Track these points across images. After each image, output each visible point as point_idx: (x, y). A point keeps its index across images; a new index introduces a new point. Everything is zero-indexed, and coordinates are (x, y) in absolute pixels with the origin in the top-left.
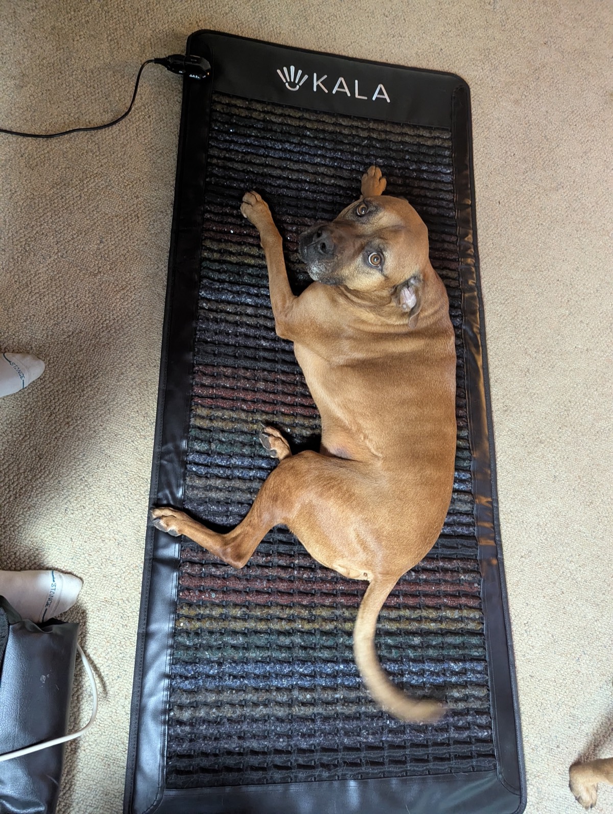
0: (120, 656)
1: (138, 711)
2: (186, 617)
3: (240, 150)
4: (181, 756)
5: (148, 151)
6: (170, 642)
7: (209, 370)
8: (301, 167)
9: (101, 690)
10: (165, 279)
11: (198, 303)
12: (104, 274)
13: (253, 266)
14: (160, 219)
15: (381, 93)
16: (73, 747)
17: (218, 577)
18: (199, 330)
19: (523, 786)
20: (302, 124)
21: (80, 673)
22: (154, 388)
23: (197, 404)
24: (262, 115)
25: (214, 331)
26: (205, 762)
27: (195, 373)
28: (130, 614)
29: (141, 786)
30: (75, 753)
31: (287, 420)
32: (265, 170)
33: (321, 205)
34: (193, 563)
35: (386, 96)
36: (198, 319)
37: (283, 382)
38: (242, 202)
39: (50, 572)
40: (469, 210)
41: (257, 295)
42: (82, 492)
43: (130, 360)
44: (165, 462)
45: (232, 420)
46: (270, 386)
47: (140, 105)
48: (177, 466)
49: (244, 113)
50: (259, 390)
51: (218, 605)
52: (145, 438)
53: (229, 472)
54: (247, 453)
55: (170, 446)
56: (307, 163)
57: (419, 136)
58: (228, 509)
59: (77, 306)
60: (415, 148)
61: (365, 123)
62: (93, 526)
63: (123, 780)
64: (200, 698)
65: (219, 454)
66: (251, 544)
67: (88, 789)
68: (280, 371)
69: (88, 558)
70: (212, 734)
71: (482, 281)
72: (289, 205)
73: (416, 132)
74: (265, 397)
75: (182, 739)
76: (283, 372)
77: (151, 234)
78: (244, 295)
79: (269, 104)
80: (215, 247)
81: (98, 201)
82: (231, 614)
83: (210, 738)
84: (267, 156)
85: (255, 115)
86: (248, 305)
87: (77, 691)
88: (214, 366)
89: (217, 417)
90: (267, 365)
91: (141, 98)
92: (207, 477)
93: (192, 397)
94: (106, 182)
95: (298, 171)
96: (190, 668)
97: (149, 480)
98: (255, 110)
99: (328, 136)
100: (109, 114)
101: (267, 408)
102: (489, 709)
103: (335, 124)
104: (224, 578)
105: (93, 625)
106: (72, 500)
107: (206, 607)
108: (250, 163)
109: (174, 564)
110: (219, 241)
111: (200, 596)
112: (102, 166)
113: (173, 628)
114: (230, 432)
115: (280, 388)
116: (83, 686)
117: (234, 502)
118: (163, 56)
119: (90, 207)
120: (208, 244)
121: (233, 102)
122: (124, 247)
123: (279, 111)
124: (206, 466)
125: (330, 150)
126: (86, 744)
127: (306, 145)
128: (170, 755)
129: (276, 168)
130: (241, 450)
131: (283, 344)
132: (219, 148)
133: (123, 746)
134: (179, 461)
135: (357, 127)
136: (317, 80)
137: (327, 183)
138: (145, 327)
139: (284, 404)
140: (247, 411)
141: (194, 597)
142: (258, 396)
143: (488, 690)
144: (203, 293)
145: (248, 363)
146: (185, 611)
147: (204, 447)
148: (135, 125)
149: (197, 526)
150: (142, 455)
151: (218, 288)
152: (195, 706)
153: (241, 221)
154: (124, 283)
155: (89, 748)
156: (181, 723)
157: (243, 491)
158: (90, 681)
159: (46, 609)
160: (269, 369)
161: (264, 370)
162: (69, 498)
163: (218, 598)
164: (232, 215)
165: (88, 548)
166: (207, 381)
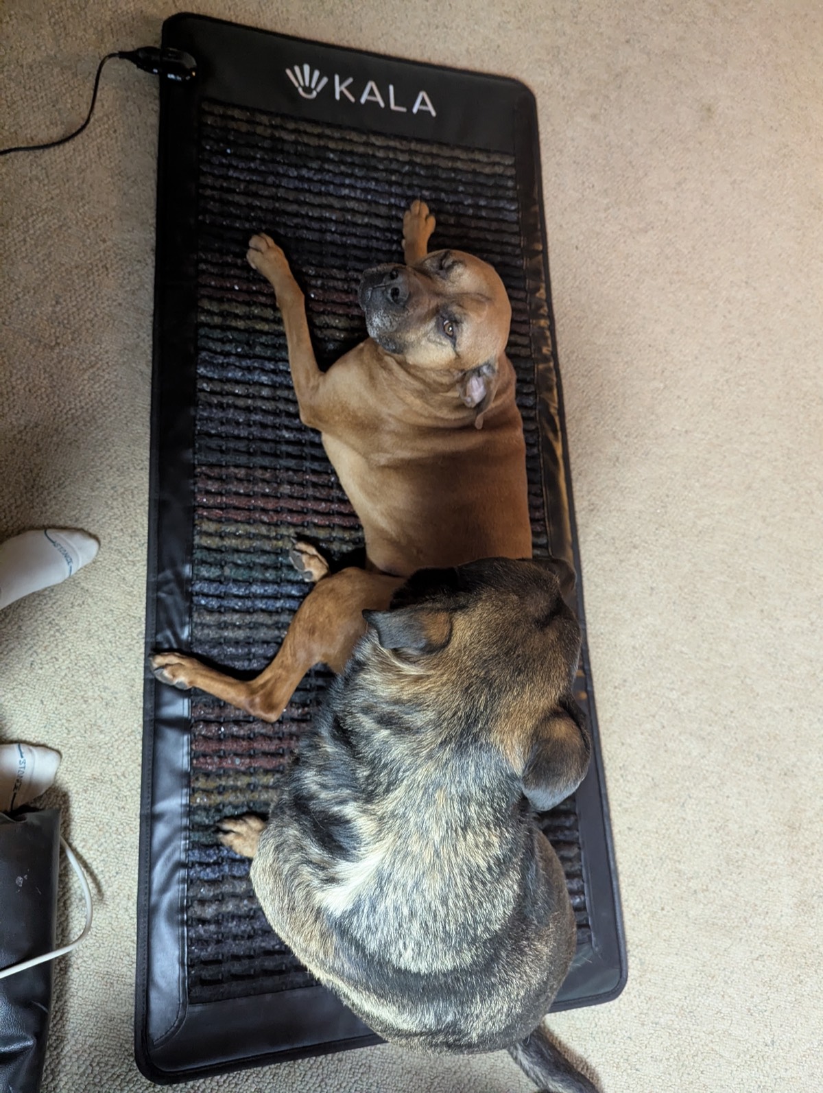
0: (118, 846)
1: (147, 913)
2: (204, 791)
3: (242, 177)
4: (206, 963)
5: (116, 178)
6: (185, 822)
7: (215, 472)
8: (324, 201)
9: (94, 891)
10: (149, 351)
11: (196, 384)
12: (64, 346)
13: (267, 333)
14: (137, 271)
15: (423, 103)
16: (63, 965)
17: (243, 738)
18: (200, 420)
19: (623, 958)
20: (322, 143)
21: (66, 872)
22: (144, 498)
23: (202, 517)
24: (269, 131)
25: (218, 419)
26: (237, 968)
27: (196, 476)
28: (128, 793)
29: (157, 1004)
30: (66, 974)
31: (322, 534)
32: (277, 205)
33: (354, 252)
34: (207, 722)
35: (430, 108)
36: (197, 405)
37: (315, 485)
38: (248, 247)
39: (15, 746)
40: (540, 257)
41: (274, 372)
42: (52, 639)
43: (108, 462)
44: (163, 595)
45: (249, 536)
46: (297, 490)
47: (101, 115)
48: (179, 598)
49: (244, 128)
50: (282, 496)
51: (244, 773)
52: (134, 565)
53: (249, 603)
54: (271, 578)
55: (168, 573)
56: (331, 195)
57: (473, 161)
58: (250, 650)
59: (30, 391)
60: (470, 177)
61: (404, 142)
62: (70, 683)
63: (132, 1001)
64: (226, 888)
65: (235, 581)
66: (285, 692)
67: (87, 1016)
68: (309, 471)
69: (66, 725)
70: (245, 931)
71: (559, 348)
72: (310, 252)
73: (471, 156)
74: (291, 504)
75: (206, 941)
76: (314, 472)
77: (126, 292)
78: (257, 372)
79: (277, 115)
80: (215, 308)
81: (50, 247)
82: (261, 783)
83: (242, 937)
84: (278, 186)
85: (260, 130)
86: (262, 384)
87: (64, 894)
88: (221, 466)
89: (229, 533)
90: (292, 463)
91: (103, 106)
92: (220, 612)
93: (194, 509)
94: (59, 221)
95: (321, 206)
96: (211, 852)
97: (143, 619)
98: (260, 124)
99: (357, 160)
100: (59, 127)
101: (296, 519)
102: (581, 870)
103: (366, 144)
104: (249, 738)
105: (78, 810)
106: (39, 651)
107: (229, 776)
108: (256, 195)
109: (182, 725)
110: (221, 301)
111: (220, 763)
112: (52, 198)
113: (186, 805)
114: (247, 552)
115: (310, 492)
116: (70, 889)
117: (257, 642)
118: (129, 49)
119: (39, 255)
120: (206, 304)
121: (229, 113)
122: (89, 310)
123: (291, 126)
124: (218, 597)
125: (362, 178)
126: (80, 961)
127: (329, 171)
128: (191, 964)
129: (292, 202)
130: (263, 574)
131: (312, 435)
132: (213, 175)
133: (128, 958)
134: (182, 592)
135: (394, 149)
136: (341, 83)
137: (360, 222)
138: (126, 417)
139: (317, 513)
140: (269, 524)
141: (211, 765)
142: (282, 503)
143: (579, 848)
144: (201, 370)
145: (266, 462)
146: (201, 783)
147: (214, 572)
148: (95, 143)
149: (213, 674)
150: (132, 586)
151: (223, 363)
152: (220, 899)
153: (248, 272)
154: (93, 358)
155: (84, 964)
156: (203, 922)
157: (268, 627)
158: (79, 881)
159: (15, 795)
160: (295, 467)
161: (288, 469)
162: (35, 648)
163: (243, 764)
164: (235, 266)
165: (65, 712)
166: (213, 486)
